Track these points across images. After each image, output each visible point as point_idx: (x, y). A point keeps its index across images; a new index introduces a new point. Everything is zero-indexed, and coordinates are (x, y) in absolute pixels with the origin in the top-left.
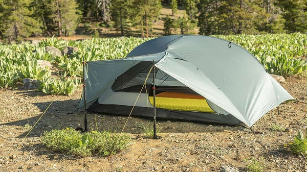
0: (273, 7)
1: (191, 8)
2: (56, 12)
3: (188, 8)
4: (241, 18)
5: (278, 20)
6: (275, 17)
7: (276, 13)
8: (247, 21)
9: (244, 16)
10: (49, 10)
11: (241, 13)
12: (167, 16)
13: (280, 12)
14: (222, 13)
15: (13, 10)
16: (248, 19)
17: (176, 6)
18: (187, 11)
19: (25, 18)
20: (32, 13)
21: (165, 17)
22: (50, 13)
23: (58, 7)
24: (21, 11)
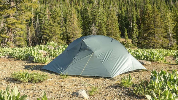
0: (172, 39)
1: (134, 39)
2: (72, 38)
3: (133, 38)
4: (154, 43)
5: (174, 45)
6: (173, 44)
7: (173, 42)
8: (157, 44)
9: (156, 42)
10: (69, 37)
11: (154, 40)
12: (123, 41)
13: (176, 42)
14: (145, 40)
15: (53, 36)
16: (157, 43)
17: (127, 37)
18: (132, 40)
19: (58, 40)
20: (61, 37)
21: (122, 42)
22: (70, 38)
23: (73, 35)
24: (56, 36)
